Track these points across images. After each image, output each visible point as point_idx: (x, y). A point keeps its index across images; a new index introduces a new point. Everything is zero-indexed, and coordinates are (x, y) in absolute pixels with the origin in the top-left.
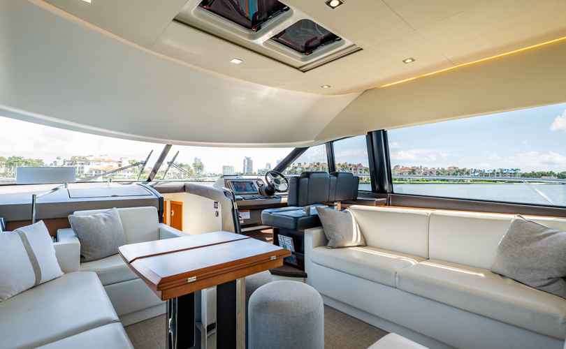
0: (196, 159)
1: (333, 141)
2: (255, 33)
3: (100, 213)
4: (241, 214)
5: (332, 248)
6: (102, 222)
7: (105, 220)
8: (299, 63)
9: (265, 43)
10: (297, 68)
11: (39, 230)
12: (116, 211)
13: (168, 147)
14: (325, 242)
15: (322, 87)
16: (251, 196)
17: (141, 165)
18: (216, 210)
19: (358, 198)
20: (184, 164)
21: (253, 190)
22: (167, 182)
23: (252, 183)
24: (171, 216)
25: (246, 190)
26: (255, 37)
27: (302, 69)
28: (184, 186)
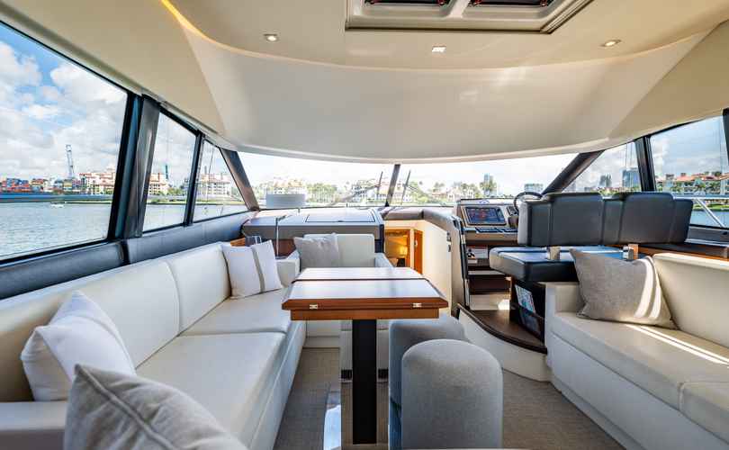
0: (486, 176)
1: (649, 136)
2: (446, 6)
3: (320, 237)
4: (474, 251)
5: (587, 317)
6: (320, 246)
7: (322, 243)
8: (537, 22)
9: (465, 13)
10: (538, 31)
11: (266, 249)
12: (335, 236)
13: (397, 167)
14: (578, 306)
15: (604, 46)
16: (493, 227)
17: (376, 189)
18: (450, 243)
19: (688, 240)
20: (469, 184)
21: (499, 220)
22: (404, 207)
23: (499, 210)
24: (415, 248)
25: (486, 219)
26: (447, 12)
27: (545, 29)
28: (423, 213)
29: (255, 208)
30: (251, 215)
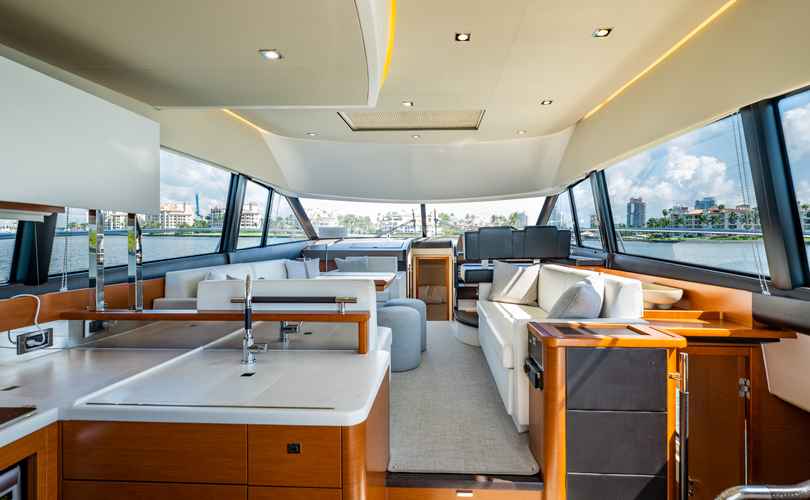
10: (473, 128)
11: (314, 263)
13: (422, 206)
29: (315, 238)
30: (310, 243)
